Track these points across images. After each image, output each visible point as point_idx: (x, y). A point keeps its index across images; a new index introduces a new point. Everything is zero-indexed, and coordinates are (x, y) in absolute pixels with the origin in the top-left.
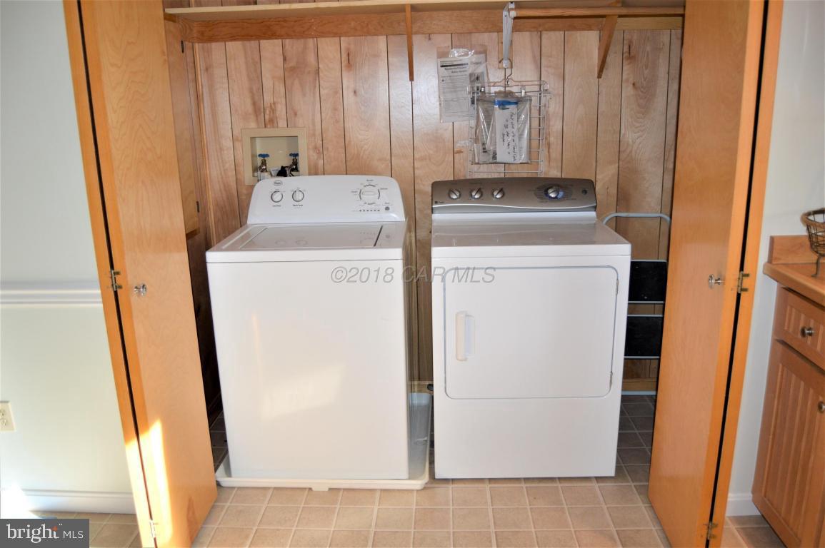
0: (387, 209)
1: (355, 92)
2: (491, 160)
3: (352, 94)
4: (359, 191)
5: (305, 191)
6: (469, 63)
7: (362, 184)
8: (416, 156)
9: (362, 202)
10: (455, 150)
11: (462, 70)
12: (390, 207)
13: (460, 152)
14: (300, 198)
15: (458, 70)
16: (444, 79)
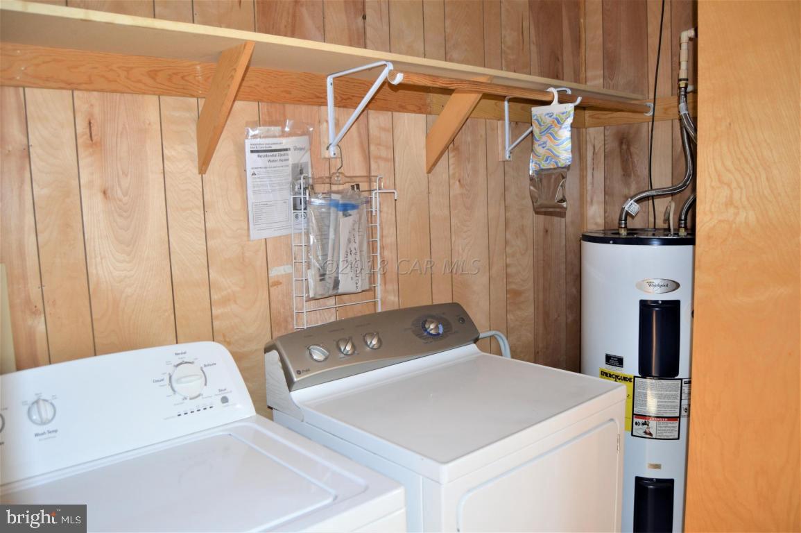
0: (225, 400)
1: (105, 193)
2: (331, 292)
3: (100, 196)
4: (167, 378)
5: (54, 397)
6: (292, 148)
7: (168, 363)
8: (214, 297)
9: (178, 398)
10: (270, 281)
11: (283, 158)
12: (227, 395)
13: (277, 283)
14: (50, 415)
15: (277, 158)
16: (256, 171)
